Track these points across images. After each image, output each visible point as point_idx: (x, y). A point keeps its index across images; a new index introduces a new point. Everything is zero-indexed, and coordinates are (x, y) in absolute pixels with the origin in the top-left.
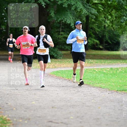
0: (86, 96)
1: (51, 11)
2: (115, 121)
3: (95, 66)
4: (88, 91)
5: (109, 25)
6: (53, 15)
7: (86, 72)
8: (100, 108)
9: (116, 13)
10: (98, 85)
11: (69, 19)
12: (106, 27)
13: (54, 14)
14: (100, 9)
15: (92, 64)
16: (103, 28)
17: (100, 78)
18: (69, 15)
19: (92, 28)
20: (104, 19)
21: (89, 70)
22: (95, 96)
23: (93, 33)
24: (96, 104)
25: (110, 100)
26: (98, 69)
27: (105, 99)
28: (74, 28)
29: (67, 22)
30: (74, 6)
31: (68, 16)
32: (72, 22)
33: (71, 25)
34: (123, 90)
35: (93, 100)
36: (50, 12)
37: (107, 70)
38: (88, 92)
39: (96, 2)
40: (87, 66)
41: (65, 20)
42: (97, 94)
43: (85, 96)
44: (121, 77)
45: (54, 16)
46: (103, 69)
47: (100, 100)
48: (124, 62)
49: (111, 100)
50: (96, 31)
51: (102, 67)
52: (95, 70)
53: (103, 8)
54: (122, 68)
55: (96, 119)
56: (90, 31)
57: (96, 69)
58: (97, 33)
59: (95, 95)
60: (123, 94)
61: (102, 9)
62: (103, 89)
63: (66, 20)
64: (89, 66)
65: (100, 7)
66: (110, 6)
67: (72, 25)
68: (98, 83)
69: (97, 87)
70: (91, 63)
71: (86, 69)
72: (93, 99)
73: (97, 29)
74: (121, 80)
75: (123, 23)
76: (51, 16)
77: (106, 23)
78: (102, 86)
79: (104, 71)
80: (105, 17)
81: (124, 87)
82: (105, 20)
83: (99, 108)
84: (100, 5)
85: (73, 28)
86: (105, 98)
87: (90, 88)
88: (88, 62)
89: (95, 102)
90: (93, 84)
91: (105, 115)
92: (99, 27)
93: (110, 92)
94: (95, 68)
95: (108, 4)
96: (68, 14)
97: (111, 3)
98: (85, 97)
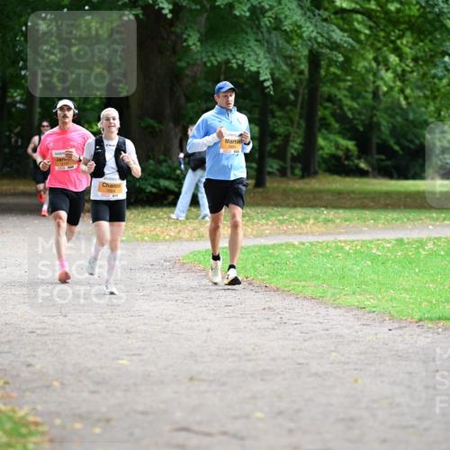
0: (311, 338)
1: (187, 32)
2: (412, 426)
3: (340, 233)
4: (315, 320)
5: (391, 89)
6: (194, 44)
7: (310, 255)
8: (360, 381)
9: (415, 44)
10: (353, 300)
11: (254, 57)
12: (381, 93)
13: (198, 44)
14: (358, 32)
15: (330, 224)
16: (370, 96)
17: (360, 275)
18: (252, 43)
19: (330, 99)
20: (374, 65)
21: (321, 248)
22: (341, 340)
23: (334, 115)
24: (346, 367)
25: (393, 353)
26: (353, 242)
27: (377, 349)
28: (271, 87)
29: (247, 65)
30: (269, 14)
31: (249, 47)
32: (264, 67)
33: (262, 78)
34: (439, 319)
35: (334, 354)
36: (185, 36)
37: (383, 248)
38: (315, 323)
39: (345, 5)
40: (313, 234)
41: (240, 62)
42: (347, 332)
43: (305, 341)
44: (432, 272)
45: (199, 48)
46: (371, 242)
47: (361, 354)
48: (444, 219)
49: (400, 354)
50: (346, 109)
51: (367, 237)
52: (342, 248)
53: (370, 28)
54: (439, 239)
55: (343, 420)
56: (326, 108)
57: (345, 242)
58: (349, 114)
59: (341, 336)
60: (440, 330)
61: (367, 32)
62: (371, 315)
63: (244, 61)
64: (322, 234)
65: (359, 23)
66: (393, 21)
67: (266, 77)
68: (354, 293)
69: (350, 308)
70: (327, 221)
71: (311, 244)
72: (332, 349)
73: (347, 102)
74: (433, 281)
75: (441, 79)
76: (189, 46)
77: (382, 79)
78: (369, 303)
79: (374, 251)
80: (375, 59)
81: (444, 307)
82: (378, 70)
83: (356, 381)
84: (359, 17)
85: (268, 87)
86: (377, 346)
87: (322, 311)
88: (316, 219)
89: (343, 359)
90: (334, 295)
91: (375, 406)
92: (355, 95)
93: (396, 325)
94: (340, 241)
95: (387, 12)
96: (248, 40)
97: (398, 11)
98: (306, 344)
